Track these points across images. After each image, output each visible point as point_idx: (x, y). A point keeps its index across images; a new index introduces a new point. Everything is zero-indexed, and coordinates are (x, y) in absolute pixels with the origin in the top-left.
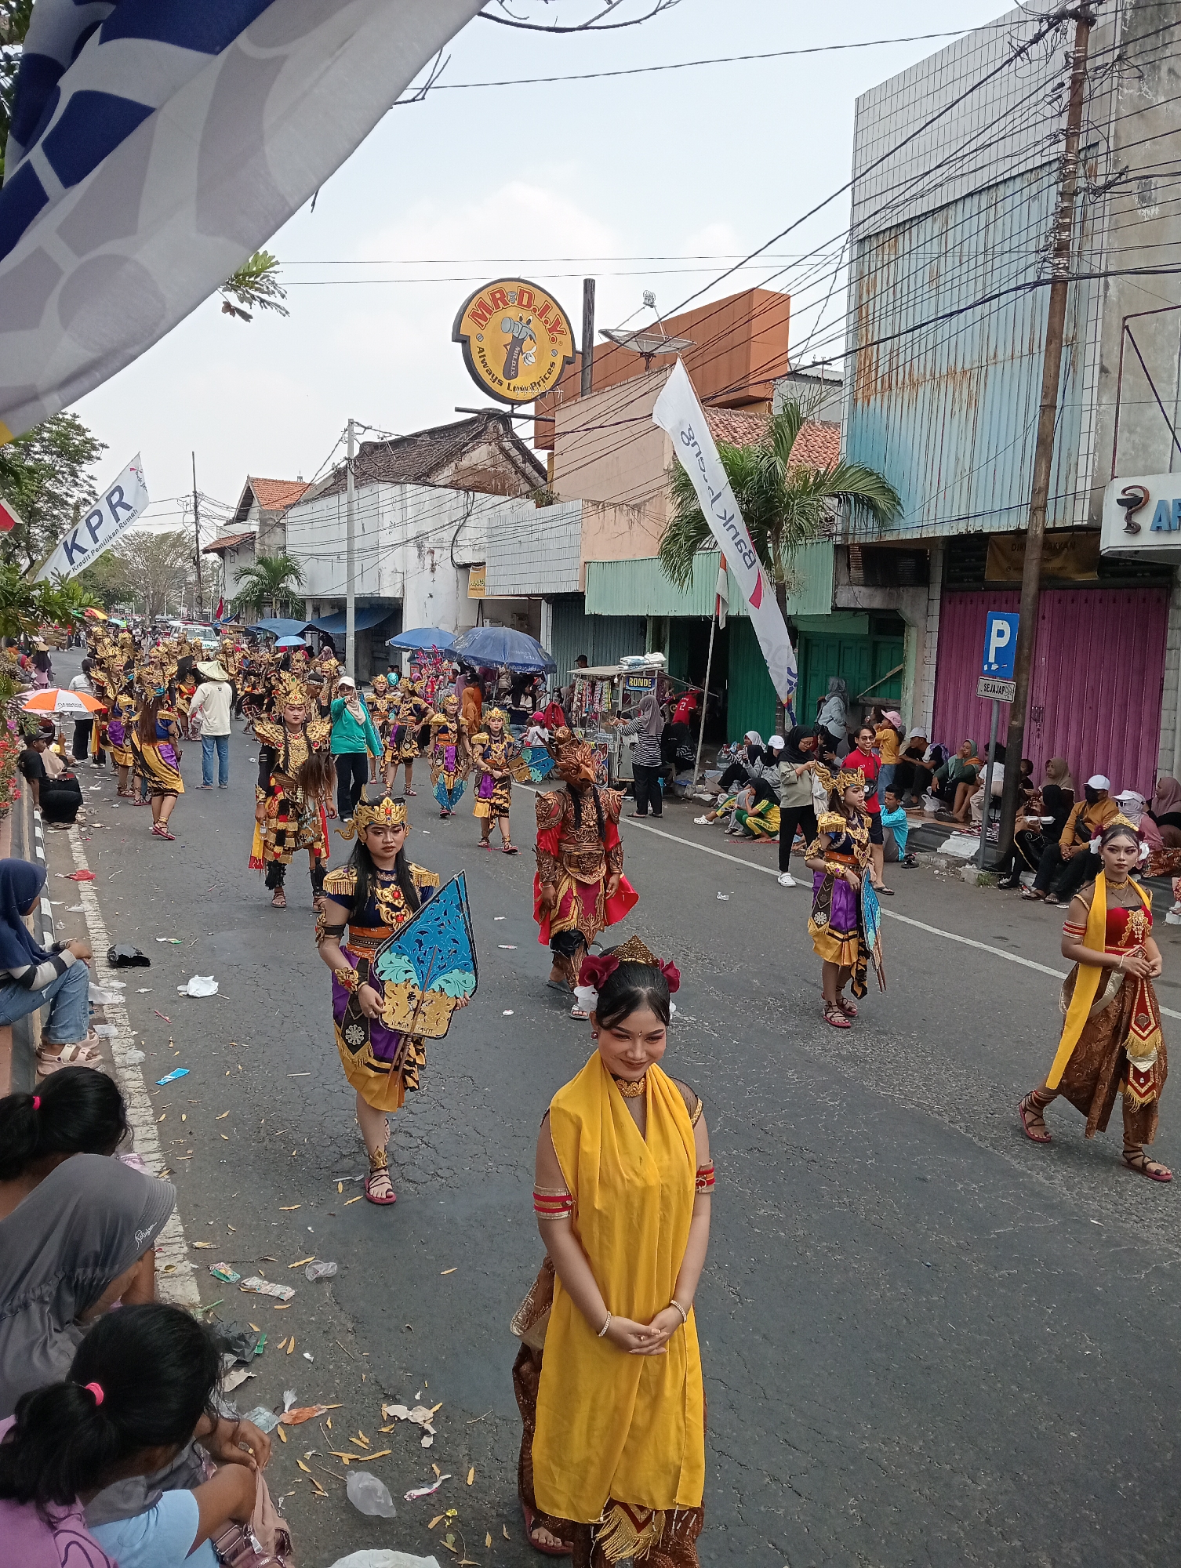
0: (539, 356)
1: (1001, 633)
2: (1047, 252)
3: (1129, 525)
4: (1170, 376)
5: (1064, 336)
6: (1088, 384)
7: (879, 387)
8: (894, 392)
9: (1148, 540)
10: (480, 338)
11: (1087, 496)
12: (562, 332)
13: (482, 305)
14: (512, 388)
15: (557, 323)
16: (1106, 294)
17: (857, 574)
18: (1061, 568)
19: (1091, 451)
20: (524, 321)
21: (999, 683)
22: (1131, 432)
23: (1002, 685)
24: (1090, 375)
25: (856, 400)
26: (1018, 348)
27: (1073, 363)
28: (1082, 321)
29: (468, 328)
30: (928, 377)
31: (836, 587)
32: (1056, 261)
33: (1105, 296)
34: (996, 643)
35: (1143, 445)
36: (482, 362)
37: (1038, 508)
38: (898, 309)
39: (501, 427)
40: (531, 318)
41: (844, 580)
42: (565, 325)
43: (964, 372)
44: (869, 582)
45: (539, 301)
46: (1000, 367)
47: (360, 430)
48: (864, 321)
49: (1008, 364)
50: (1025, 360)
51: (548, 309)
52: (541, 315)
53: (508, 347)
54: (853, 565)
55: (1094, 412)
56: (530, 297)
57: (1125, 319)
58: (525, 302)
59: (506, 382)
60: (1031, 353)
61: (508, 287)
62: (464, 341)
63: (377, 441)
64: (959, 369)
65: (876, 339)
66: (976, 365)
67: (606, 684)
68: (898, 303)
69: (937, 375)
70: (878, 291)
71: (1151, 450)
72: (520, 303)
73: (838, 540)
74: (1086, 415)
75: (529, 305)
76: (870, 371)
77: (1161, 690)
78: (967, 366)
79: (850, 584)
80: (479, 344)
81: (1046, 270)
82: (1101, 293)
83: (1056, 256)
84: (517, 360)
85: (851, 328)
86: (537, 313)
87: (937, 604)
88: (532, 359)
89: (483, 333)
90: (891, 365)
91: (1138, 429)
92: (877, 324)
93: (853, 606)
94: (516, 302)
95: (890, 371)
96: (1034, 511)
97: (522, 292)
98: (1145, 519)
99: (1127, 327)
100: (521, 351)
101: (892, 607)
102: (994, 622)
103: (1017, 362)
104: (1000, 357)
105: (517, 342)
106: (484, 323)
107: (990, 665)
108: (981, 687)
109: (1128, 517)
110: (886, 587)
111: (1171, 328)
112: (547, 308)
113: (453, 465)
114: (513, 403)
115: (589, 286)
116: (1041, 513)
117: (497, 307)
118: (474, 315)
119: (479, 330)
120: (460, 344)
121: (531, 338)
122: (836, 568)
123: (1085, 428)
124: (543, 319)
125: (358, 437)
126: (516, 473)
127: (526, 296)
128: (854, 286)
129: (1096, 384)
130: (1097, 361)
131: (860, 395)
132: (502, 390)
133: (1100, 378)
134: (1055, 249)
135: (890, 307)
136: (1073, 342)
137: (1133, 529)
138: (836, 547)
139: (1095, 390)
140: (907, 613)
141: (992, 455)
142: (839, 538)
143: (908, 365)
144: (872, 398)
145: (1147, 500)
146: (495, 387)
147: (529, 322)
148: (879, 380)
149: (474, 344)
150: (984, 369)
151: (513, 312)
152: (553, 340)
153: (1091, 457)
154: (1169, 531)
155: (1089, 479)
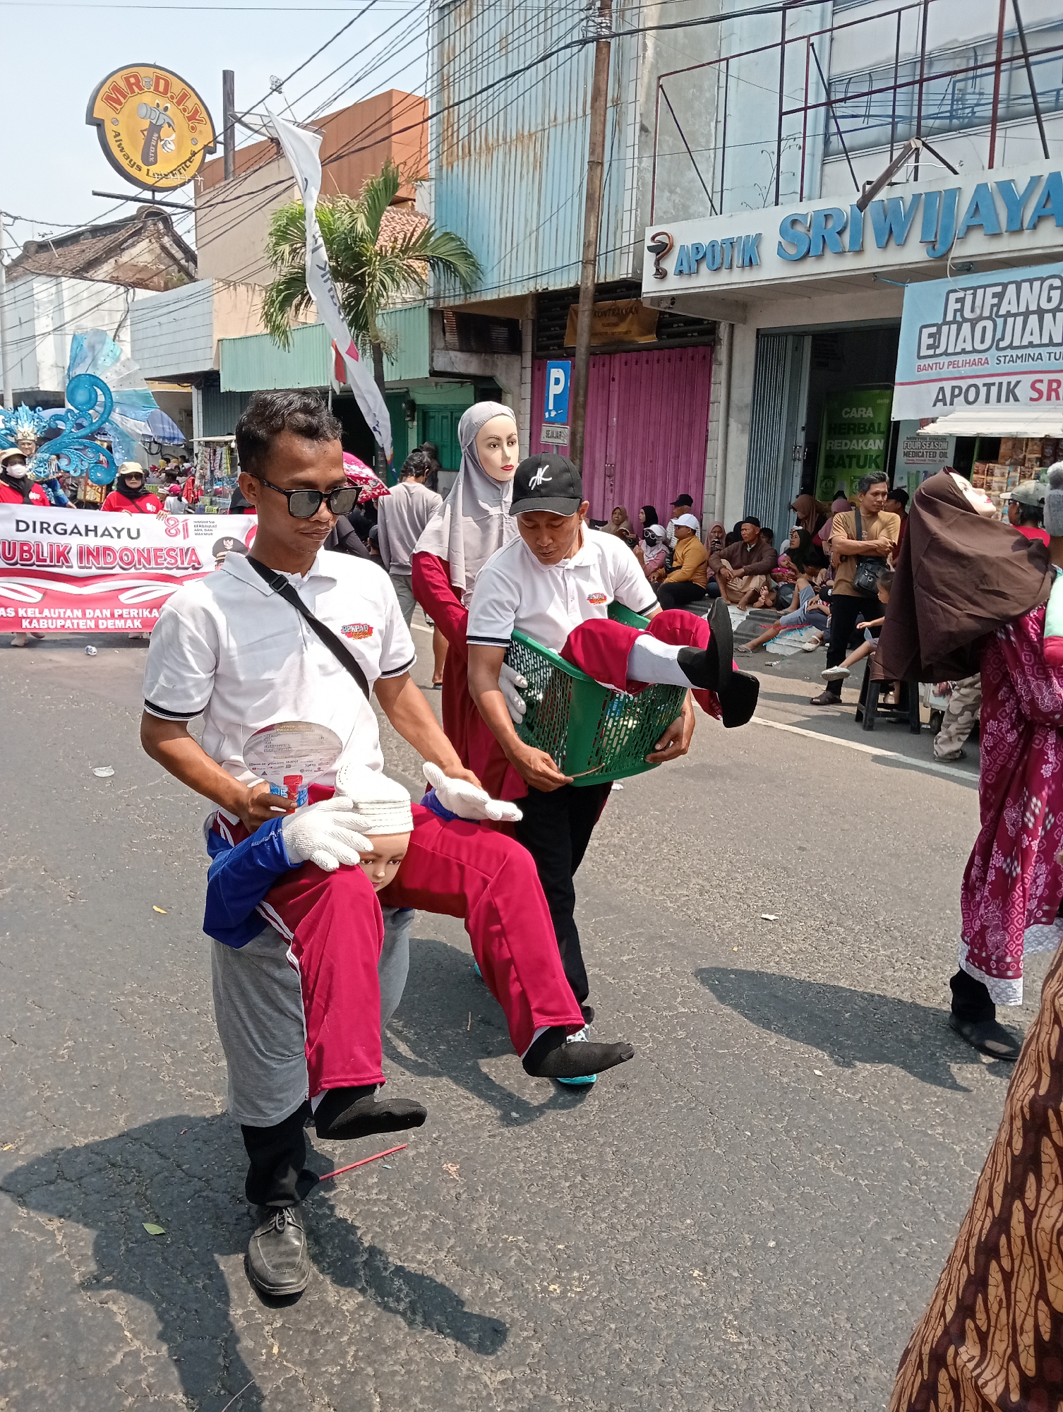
0: (179, 143)
1: (557, 381)
2: (591, 12)
3: (657, 270)
4: (708, 142)
5: (610, 97)
6: (630, 143)
7: (460, 154)
8: (473, 157)
9: (674, 285)
10: (115, 122)
11: (632, 250)
12: (200, 121)
13: (116, 89)
14: (151, 174)
15: (196, 112)
16: (644, 54)
17: (452, 338)
18: (626, 333)
19: (634, 207)
20: (161, 108)
21: (556, 428)
22: (671, 192)
23: (559, 430)
24: (631, 134)
25: (441, 167)
26: (573, 110)
27: (617, 124)
28: (624, 81)
29: (101, 111)
30: (501, 141)
31: (432, 351)
32: (599, 20)
33: (644, 57)
34: (555, 390)
35: (683, 205)
36: (119, 146)
37: (589, 262)
38: (474, 70)
39: (161, 226)
40: (169, 105)
41: (440, 344)
42: (204, 114)
43: (530, 135)
44: (464, 347)
45: (177, 87)
46: (559, 128)
47: (10, 221)
48: (446, 83)
49: (566, 126)
50: (580, 121)
51: (185, 95)
52: (179, 103)
53: (145, 133)
54: (447, 329)
55: (636, 169)
56: (167, 84)
57: (659, 78)
58: (161, 88)
59: (145, 168)
60: (585, 114)
61: (143, 72)
62: (99, 125)
63: (40, 239)
64: (526, 133)
65: (456, 101)
66: (540, 128)
67: (225, 449)
68: (474, 64)
69: (508, 140)
70: (457, 53)
71: (691, 211)
72: (157, 89)
73: (431, 303)
74: (629, 172)
75: (166, 92)
76: (452, 135)
77: (707, 441)
78: (533, 130)
79: (446, 348)
80: (115, 128)
81: (591, 29)
82: (641, 53)
83: (599, 16)
84: (156, 147)
85: (435, 90)
86: (175, 101)
87: (528, 373)
88: (172, 146)
89: (118, 117)
90: (469, 127)
91: (678, 190)
92: (457, 85)
93: (449, 370)
94: (152, 88)
95: (469, 134)
96: (585, 263)
97: (158, 78)
98: (670, 264)
99: (661, 86)
100: (159, 137)
101: (488, 373)
102: (552, 370)
103: (573, 123)
104: (559, 120)
105: (155, 128)
106: (118, 107)
107: (550, 411)
108: (544, 434)
109: (657, 263)
110: (481, 353)
111: (708, 95)
112: (184, 97)
113: (112, 261)
114: (154, 189)
115: (228, 77)
116: (591, 266)
117: (133, 91)
118: (108, 99)
119: (115, 115)
120: (95, 128)
121: (170, 125)
122: (432, 334)
123: (628, 185)
124: (181, 107)
125: (7, 228)
126: (179, 272)
127: (162, 83)
128: (436, 49)
129: (637, 142)
130: (638, 120)
131: (444, 162)
132: (141, 176)
133: (640, 136)
134: (599, 9)
135: (468, 68)
136: (616, 103)
137: (661, 274)
138: (431, 311)
139: (636, 147)
140: (502, 380)
141: (555, 209)
142: (431, 302)
143: (484, 126)
144: (455, 164)
145: (672, 246)
146: (133, 172)
147: (166, 109)
148: (460, 143)
149: (109, 128)
150: (547, 132)
151: (149, 98)
152: (193, 128)
153: (634, 212)
154: (690, 274)
155: (633, 233)
